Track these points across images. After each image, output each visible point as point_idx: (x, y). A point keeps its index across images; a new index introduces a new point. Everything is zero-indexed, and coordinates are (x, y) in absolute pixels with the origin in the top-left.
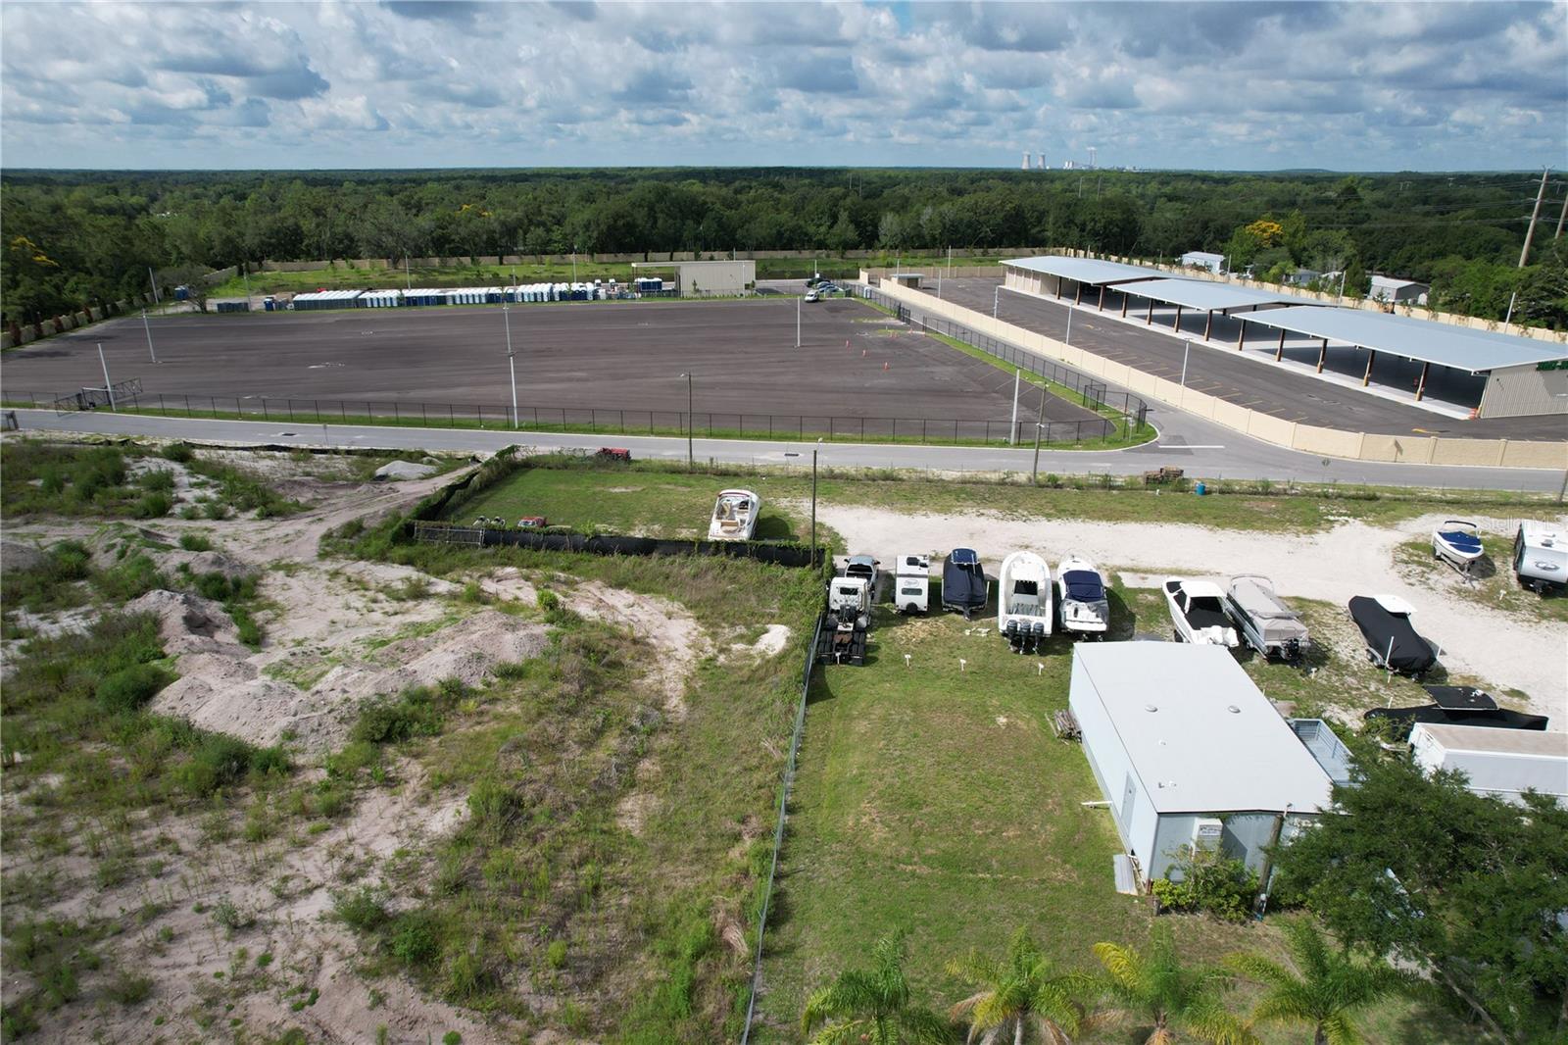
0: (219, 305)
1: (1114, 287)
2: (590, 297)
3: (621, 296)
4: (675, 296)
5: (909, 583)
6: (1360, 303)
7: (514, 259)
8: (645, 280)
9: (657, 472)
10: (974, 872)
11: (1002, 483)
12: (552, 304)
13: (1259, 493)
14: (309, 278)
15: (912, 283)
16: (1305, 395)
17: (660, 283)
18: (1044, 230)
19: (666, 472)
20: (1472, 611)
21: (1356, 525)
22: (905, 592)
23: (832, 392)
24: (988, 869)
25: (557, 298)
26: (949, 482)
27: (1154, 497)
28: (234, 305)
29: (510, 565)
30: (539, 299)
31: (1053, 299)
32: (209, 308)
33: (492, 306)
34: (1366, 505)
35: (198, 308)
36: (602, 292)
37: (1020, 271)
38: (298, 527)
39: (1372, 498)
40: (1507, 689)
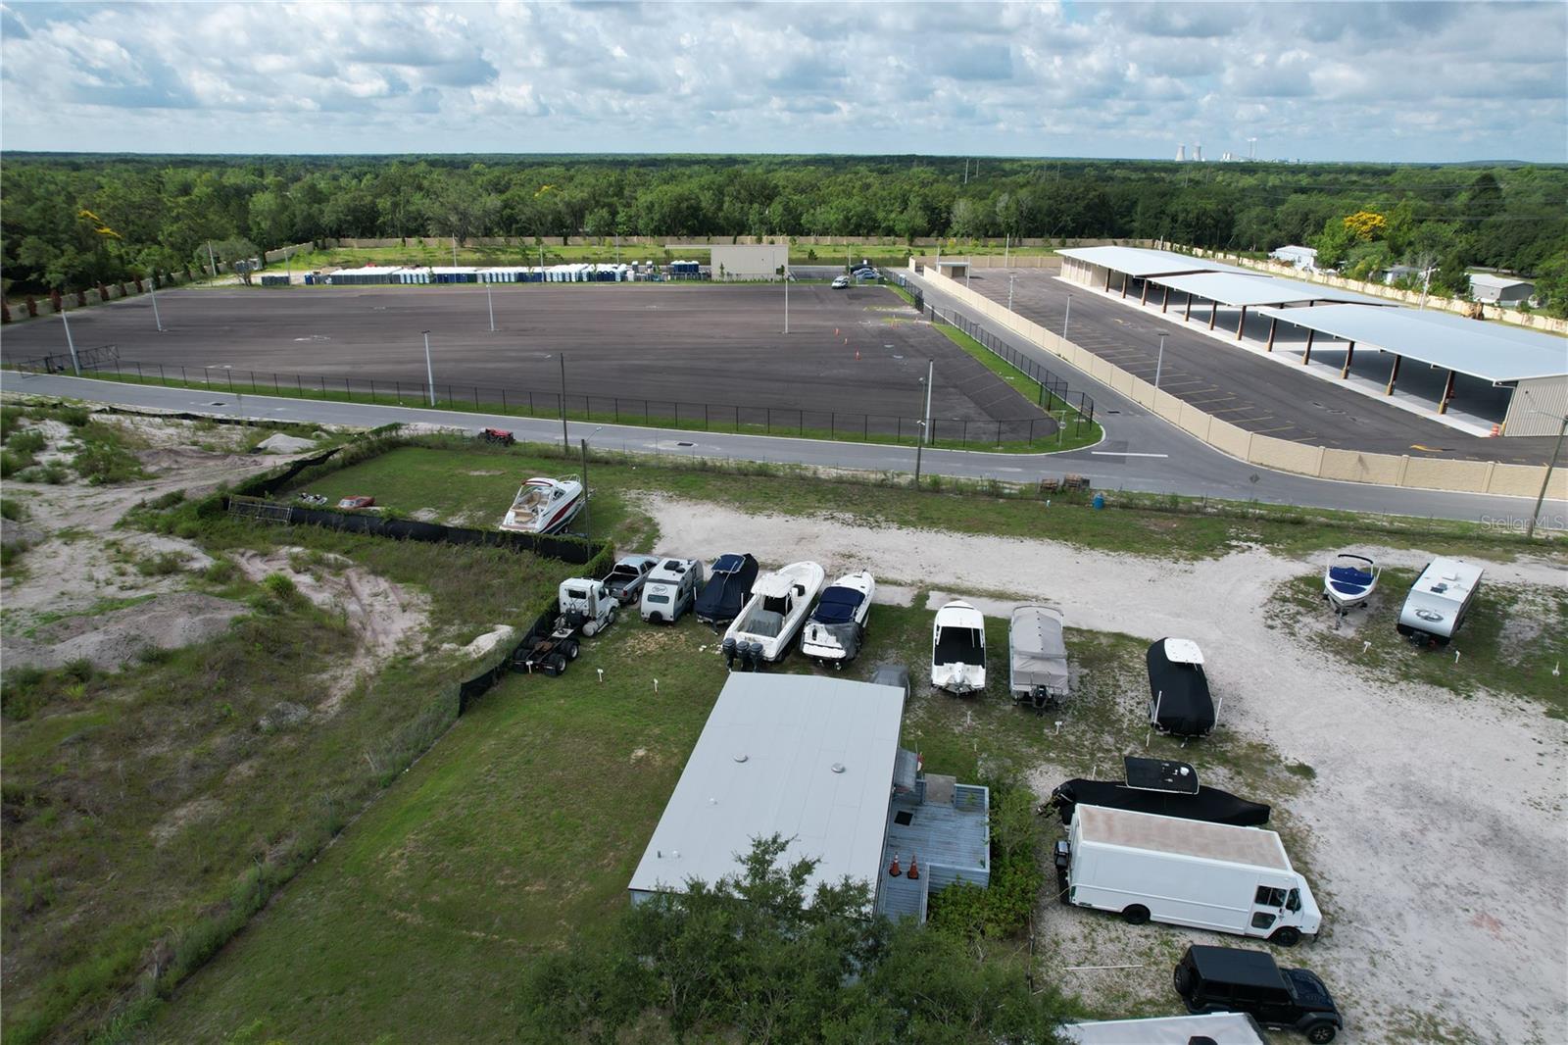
0: (263, 278)
1: (1153, 280)
2: (618, 278)
3: (651, 278)
4: (705, 280)
5: (657, 589)
6: (1449, 303)
7: (578, 239)
8: (683, 262)
9: (531, 456)
10: (468, 929)
11: (881, 485)
12: (580, 285)
13: (1166, 510)
14: (379, 254)
15: (957, 273)
16: (1311, 402)
17: (696, 266)
18: (1133, 221)
19: (540, 456)
20: (1322, 664)
21: (1261, 552)
22: (651, 598)
23: (778, 380)
24: (487, 928)
25: (585, 279)
26: (826, 481)
27: (1043, 507)
28: (276, 278)
29: (300, 545)
30: (568, 280)
31: (1100, 291)
32: (253, 281)
33: (520, 285)
34: (1289, 529)
35: (243, 281)
36: (631, 274)
37: (1073, 262)
38: (122, 496)
39: (1298, 522)
40: (1295, 763)
